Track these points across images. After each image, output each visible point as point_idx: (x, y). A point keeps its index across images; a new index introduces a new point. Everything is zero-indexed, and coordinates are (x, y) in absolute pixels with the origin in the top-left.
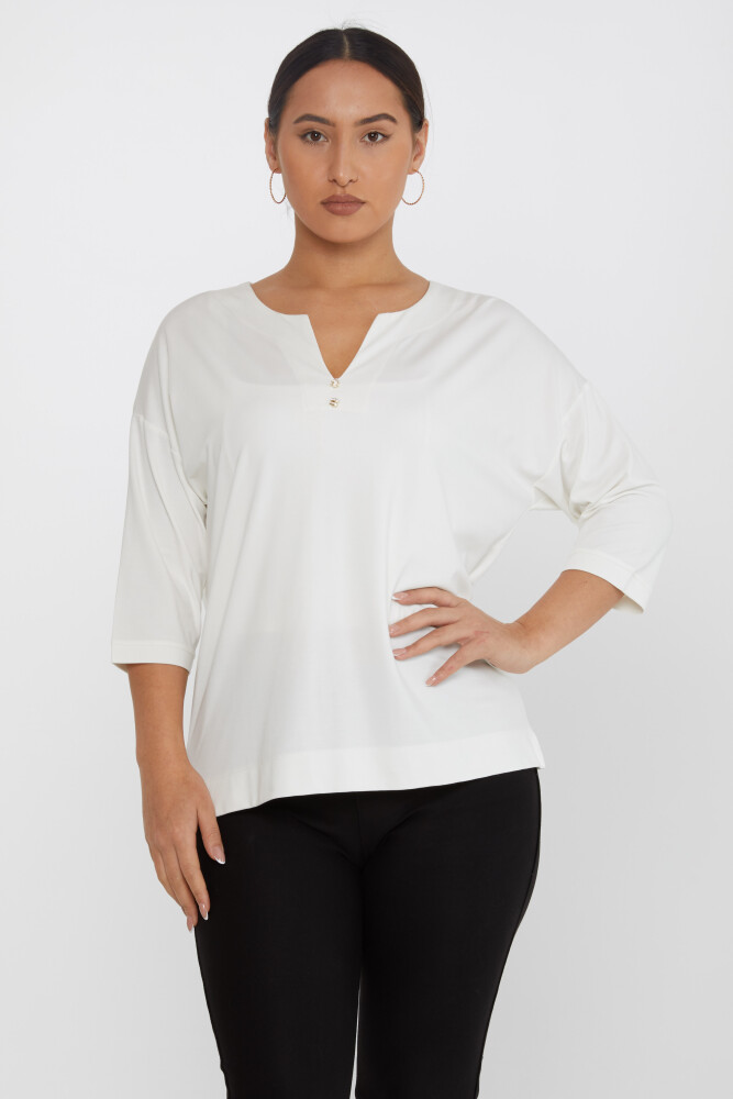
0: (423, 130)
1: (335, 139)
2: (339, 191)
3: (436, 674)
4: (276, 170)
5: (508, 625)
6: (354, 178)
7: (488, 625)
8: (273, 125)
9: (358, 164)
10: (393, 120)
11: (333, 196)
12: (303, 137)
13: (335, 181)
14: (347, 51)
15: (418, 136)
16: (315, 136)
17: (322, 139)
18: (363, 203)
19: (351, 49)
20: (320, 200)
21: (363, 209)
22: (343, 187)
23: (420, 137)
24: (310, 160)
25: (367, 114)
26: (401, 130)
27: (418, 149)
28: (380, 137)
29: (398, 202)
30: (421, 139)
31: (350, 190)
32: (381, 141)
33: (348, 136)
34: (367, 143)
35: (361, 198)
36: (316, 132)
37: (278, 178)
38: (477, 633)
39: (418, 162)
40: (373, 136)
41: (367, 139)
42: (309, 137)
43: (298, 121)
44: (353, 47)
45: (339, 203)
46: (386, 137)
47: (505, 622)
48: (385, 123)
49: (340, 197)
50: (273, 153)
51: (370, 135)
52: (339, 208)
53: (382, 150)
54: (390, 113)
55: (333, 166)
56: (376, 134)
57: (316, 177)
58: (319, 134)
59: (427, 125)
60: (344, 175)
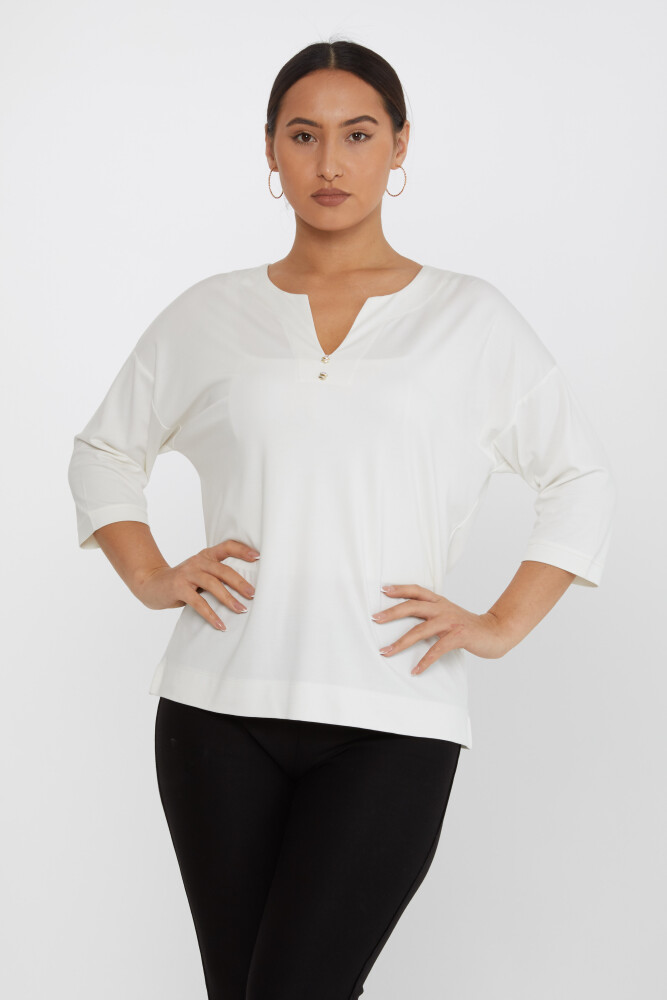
0: (404, 130)
1: (323, 140)
2: (327, 185)
3: (419, 665)
4: (274, 168)
5: (481, 617)
6: (340, 173)
7: (464, 618)
8: (271, 130)
9: (341, 160)
10: (374, 121)
11: (322, 190)
12: (295, 138)
13: (323, 176)
14: (333, 61)
15: (399, 135)
16: (306, 137)
17: (312, 139)
18: (349, 195)
19: (336, 59)
20: (310, 194)
21: (349, 200)
22: (330, 181)
23: (401, 135)
24: (301, 157)
25: (351, 116)
26: (383, 130)
27: (399, 148)
28: (363, 137)
29: (383, 194)
30: (404, 139)
31: (337, 184)
32: (364, 140)
33: (334, 137)
34: (351, 142)
35: (347, 191)
36: (307, 134)
37: (276, 175)
38: (453, 626)
39: (400, 158)
40: (357, 136)
41: (351, 138)
42: (300, 138)
43: (289, 124)
44: (338, 57)
45: (326, 196)
46: (368, 137)
47: (479, 614)
48: (367, 124)
49: (327, 190)
50: (271, 154)
51: (354, 135)
52: (327, 200)
53: (364, 148)
54: (372, 115)
55: (320, 163)
56: (359, 134)
57: (308, 174)
58: (309, 135)
59: (408, 126)
60: (330, 171)
